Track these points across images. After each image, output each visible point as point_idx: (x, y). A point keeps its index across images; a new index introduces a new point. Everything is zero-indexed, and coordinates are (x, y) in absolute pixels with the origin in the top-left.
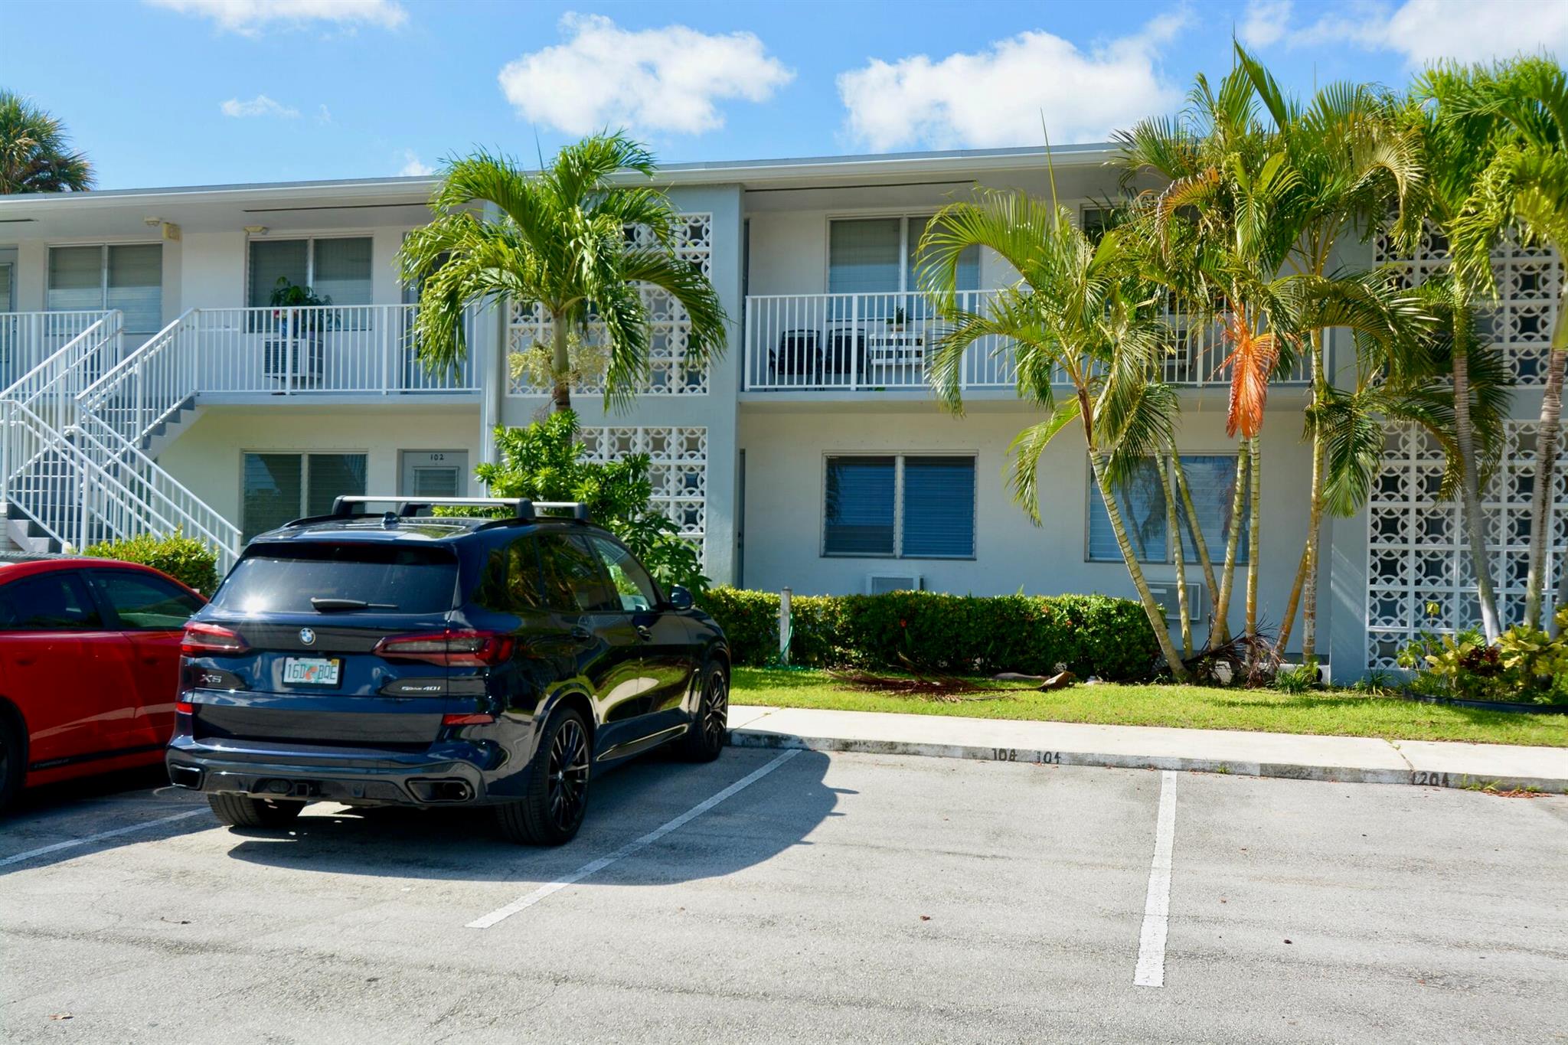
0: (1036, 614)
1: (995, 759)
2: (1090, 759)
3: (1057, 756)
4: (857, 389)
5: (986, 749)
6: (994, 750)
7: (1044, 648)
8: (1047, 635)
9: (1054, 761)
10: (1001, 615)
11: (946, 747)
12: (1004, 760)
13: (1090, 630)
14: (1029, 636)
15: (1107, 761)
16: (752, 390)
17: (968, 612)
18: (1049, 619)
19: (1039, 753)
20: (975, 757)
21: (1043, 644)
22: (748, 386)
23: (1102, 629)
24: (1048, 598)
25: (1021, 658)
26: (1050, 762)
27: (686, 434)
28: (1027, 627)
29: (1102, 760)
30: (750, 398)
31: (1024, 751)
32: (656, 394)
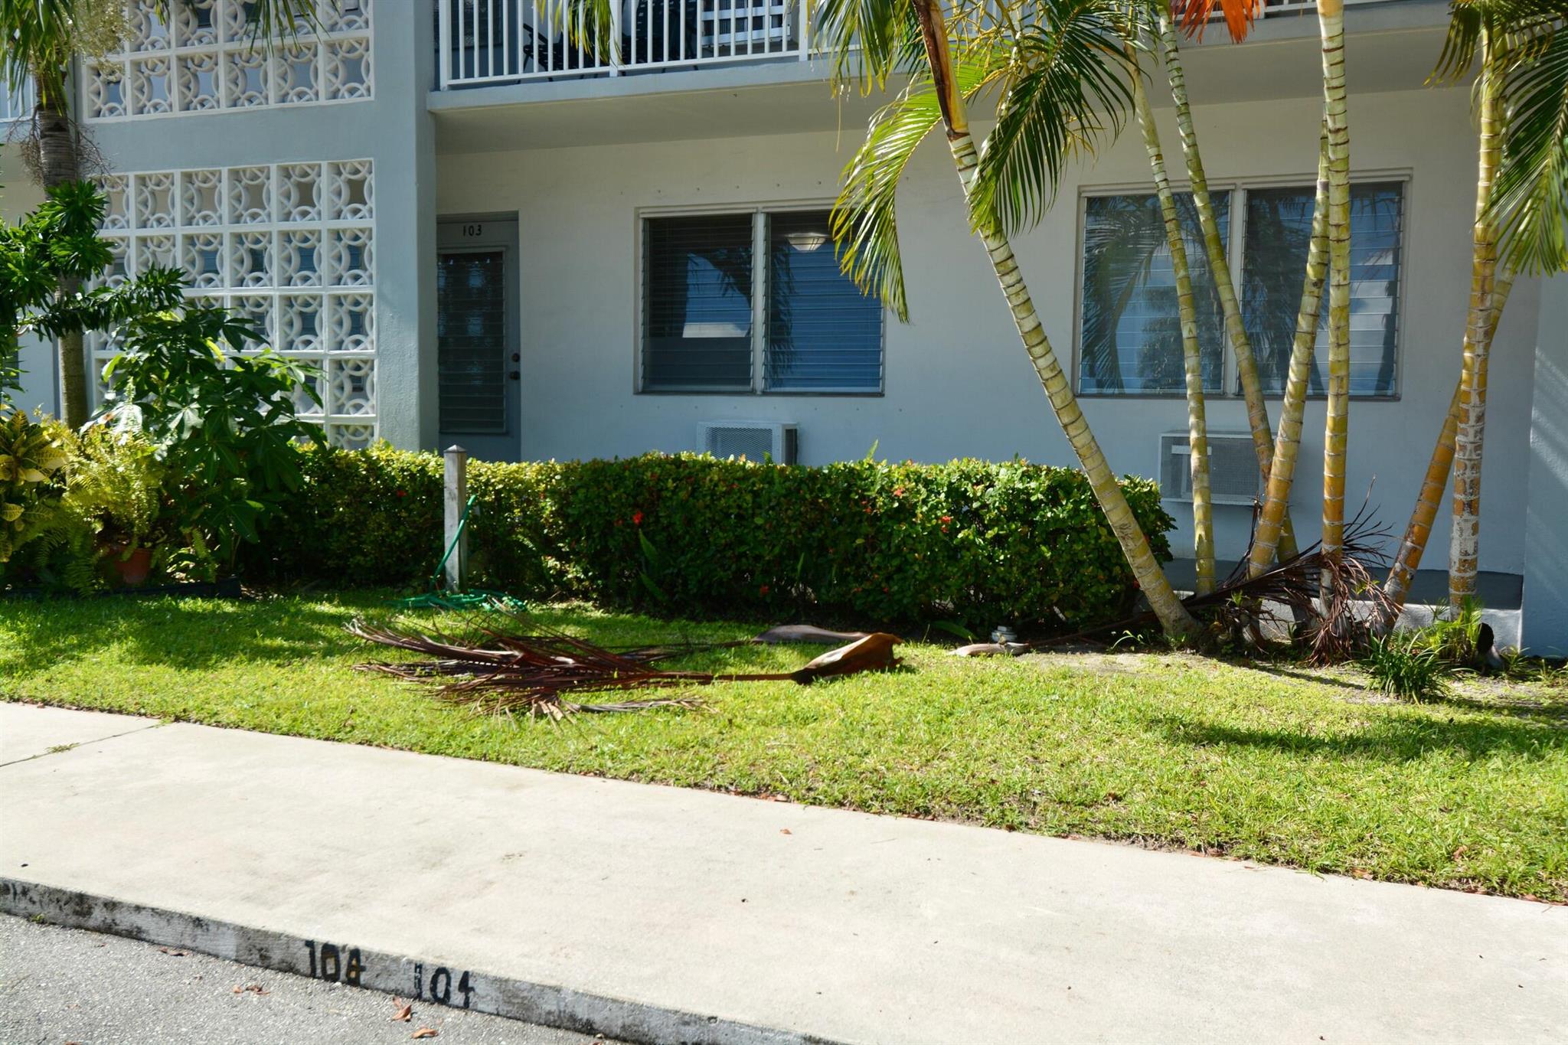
0: (880, 501)
1: (313, 975)
2: (549, 1005)
3: (465, 985)
4: (623, 73)
5: (291, 939)
6: (310, 944)
7: (899, 569)
8: (904, 542)
9: (457, 998)
10: (814, 502)
11: (198, 922)
12: (334, 978)
13: (990, 534)
14: (872, 545)
15: (598, 1019)
16: (453, 87)
17: (756, 494)
18: (906, 511)
19: (419, 967)
20: (264, 961)
21: (896, 562)
22: (445, 80)
23: (1011, 533)
24: (915, 467)
25: (855, 588)
26: (444, 1001)
27: (346, 175)
28: (866, 528)
29: (582, 1013)
30: (445, 102)
31: (383, 958)
32: (297, 103)
